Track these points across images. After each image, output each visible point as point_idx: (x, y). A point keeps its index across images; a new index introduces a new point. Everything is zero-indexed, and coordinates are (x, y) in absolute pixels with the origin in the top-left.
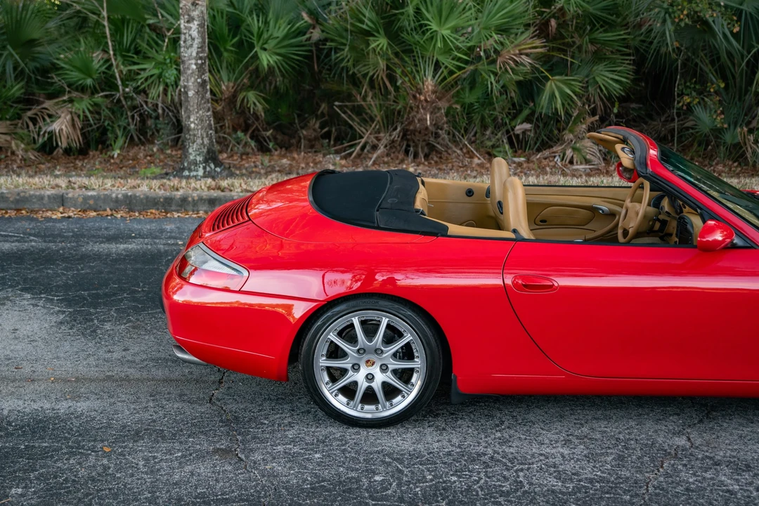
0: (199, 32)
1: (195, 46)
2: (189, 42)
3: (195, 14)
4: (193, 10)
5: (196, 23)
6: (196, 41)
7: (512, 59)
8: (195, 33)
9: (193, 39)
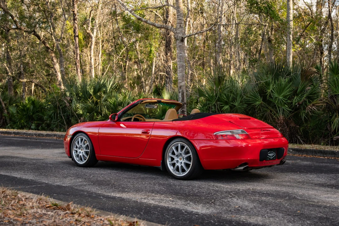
0: (181, 96)
1: (180, 100)
2: (179, 99)
3: (180, 91)
4: (180, 90)
5: (181, 93)
6: (181, 99)
7: (309, 108)
8: (180, 96)
9: (180, 98)
